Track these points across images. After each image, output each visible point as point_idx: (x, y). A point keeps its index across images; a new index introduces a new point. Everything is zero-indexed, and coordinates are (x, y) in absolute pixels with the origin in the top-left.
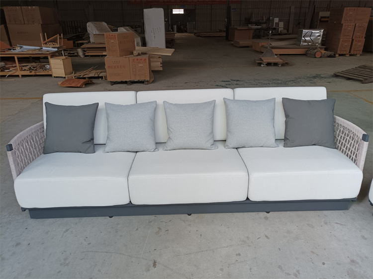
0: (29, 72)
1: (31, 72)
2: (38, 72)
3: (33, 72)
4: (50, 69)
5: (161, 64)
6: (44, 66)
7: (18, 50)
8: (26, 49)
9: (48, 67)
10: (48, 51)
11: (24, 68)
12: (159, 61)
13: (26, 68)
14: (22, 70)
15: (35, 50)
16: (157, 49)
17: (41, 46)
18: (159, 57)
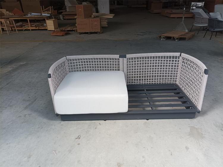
0: (35, 27)
1: (36, 28)
2: (40, 28)
3: (37, 27)
4: (46, 26)
5: (107, 23)
6: (43, 24)
7: (29, 15)
8: (33, 15)
9: (45, 25)
10: (45, 16)
11: (32, 26)
12: (106, 21)
13: (34, 25)
14: (31, 26)
15: (38, 15)
16: (105, 15)
17: (41, 13)
18: (106, 19)
